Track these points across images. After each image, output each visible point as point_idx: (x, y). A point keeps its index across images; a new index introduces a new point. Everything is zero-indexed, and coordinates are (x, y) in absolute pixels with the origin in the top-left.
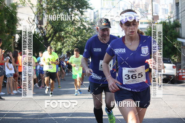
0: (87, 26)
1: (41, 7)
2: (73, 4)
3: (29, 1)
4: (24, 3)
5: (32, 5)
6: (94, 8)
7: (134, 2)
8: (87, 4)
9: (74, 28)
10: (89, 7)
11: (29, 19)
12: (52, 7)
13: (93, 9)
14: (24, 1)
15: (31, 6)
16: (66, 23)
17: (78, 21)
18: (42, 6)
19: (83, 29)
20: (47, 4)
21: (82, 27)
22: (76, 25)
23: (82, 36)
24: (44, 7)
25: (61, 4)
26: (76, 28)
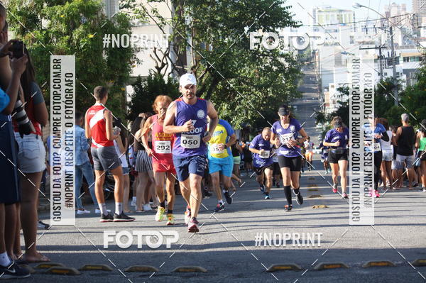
0: (287, 65)
1: (181, 23)
2: (253, 16)
3: (154, 11)
4: (144, 16)
5: (163, 19)
6: (301, 24)
7: (388, 13)
8: (285, 16)
9: (258, 69)
10: (289, 22)
11: (155, 52)
12: (207, 23)
13: (298, 26)
14: (142, 12)
15: (159, 21)
16: (239, 59)
17: (265, 53)
18: (183, 21)
19: (277, 70)
20: (196, 17)
21: (275, 68)
22: (262, 64)
23: (275, 87)
24: (188, 23)
25: (226, 17)
26: (261, 70)
